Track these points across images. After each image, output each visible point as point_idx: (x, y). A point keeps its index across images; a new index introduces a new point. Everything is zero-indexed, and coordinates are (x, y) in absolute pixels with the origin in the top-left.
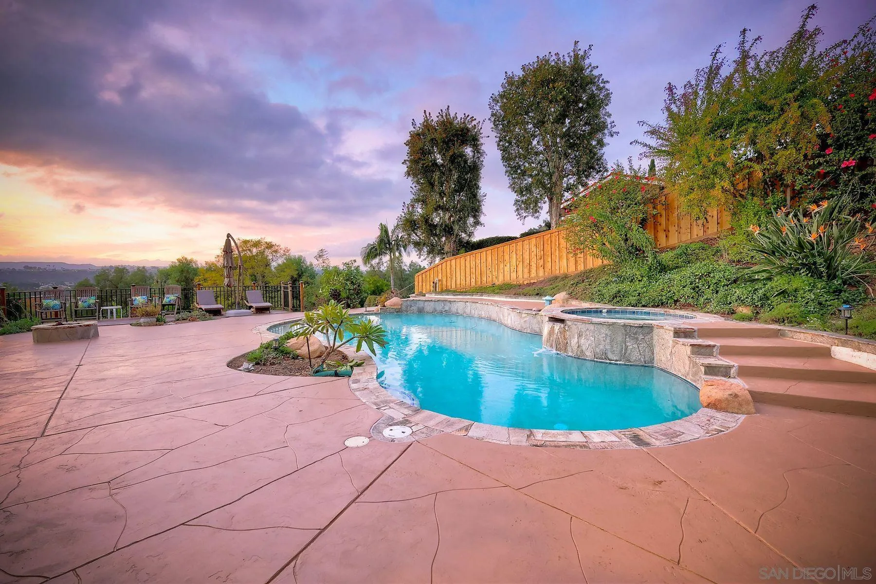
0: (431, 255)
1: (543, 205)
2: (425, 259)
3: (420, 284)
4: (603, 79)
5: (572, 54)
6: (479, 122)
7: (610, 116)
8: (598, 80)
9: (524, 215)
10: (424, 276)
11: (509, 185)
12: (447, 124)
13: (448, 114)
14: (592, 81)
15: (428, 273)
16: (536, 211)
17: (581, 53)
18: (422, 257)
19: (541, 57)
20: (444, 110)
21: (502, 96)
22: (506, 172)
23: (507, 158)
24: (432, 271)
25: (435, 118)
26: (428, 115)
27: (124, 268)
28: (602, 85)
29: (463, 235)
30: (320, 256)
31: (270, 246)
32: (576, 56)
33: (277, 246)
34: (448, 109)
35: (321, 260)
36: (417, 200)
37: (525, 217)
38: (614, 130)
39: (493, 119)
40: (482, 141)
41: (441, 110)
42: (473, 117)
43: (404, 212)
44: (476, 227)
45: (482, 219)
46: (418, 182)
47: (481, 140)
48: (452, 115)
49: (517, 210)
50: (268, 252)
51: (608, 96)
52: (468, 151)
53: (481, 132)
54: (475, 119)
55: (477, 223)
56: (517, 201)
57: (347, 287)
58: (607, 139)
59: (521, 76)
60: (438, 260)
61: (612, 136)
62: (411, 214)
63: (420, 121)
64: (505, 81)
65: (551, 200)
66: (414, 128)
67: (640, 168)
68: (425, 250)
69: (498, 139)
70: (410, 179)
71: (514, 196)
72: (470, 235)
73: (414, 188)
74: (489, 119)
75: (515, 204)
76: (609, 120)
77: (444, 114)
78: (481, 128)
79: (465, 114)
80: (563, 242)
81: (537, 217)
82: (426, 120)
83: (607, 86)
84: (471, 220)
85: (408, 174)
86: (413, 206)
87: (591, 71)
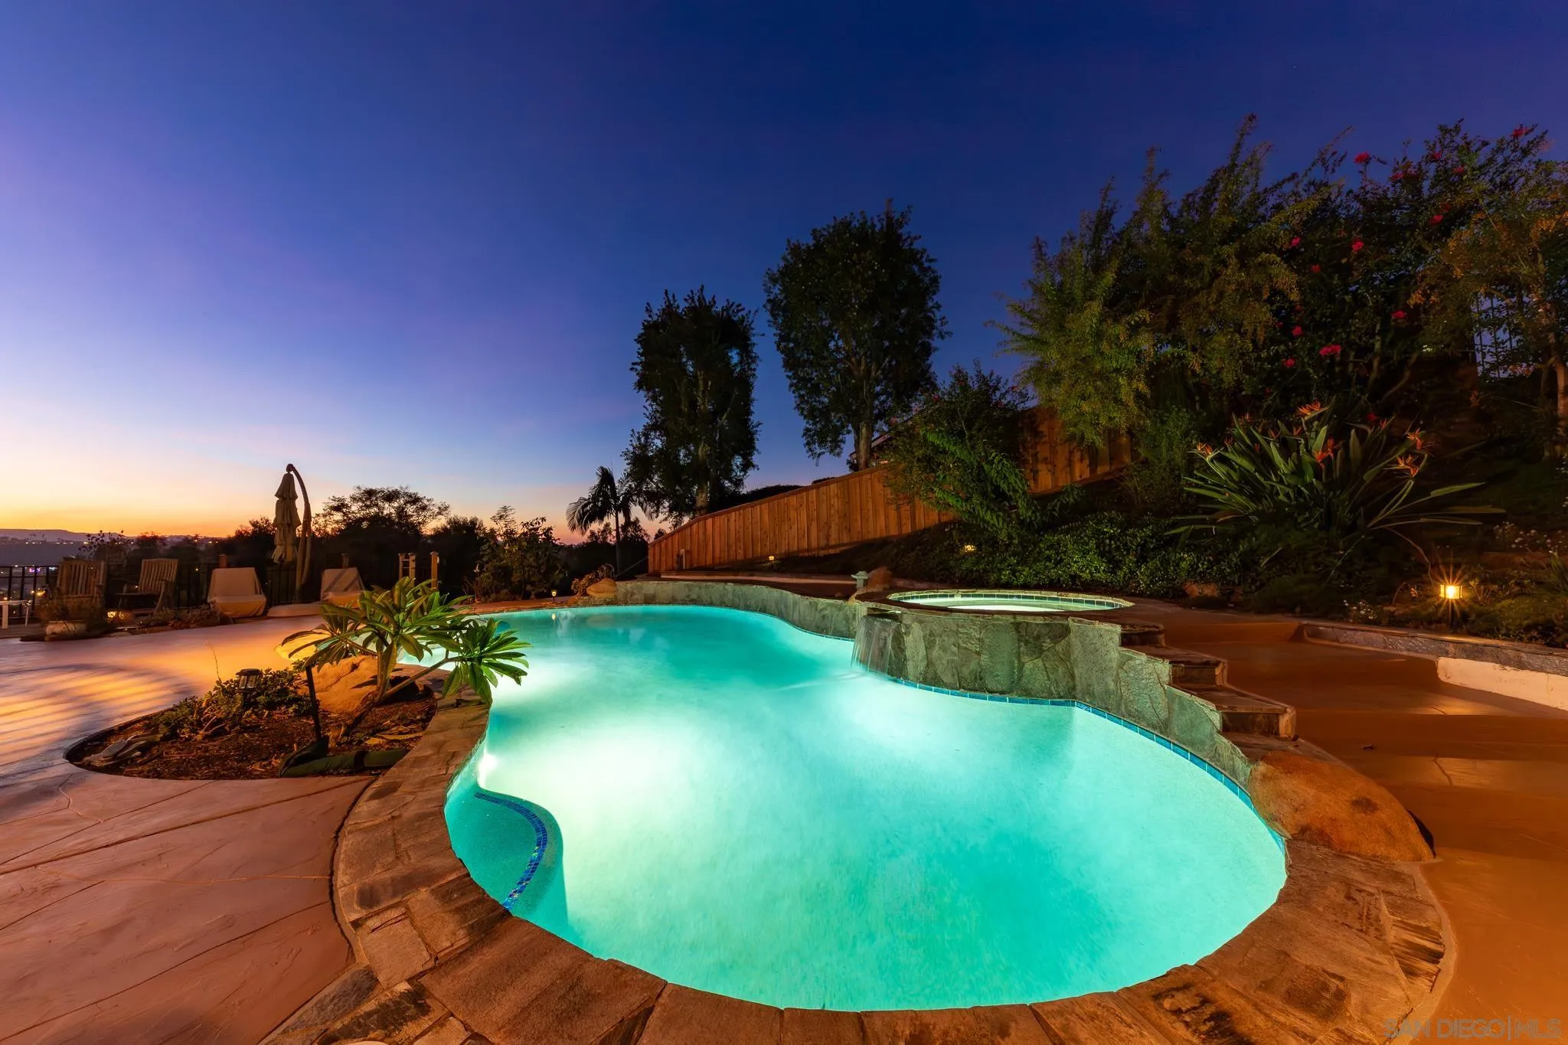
0: (675, 513)
1: (847, 436)
2: (666, 519)
3: (657, 557)
4: (928, 256)
5: (883, 216)
6: (750, 312)
7: (938, 307)
8: (922, 257)
9: (818, 451)
10: (663, 545)
11: (795, 405)
12: (700, 310)
13: (701, 299)
14: (914, 257)
15: (670, 539)
16: (836, 446)
17: (897, 216)
18: (661, 516)
19: (839, 220)
20: (695, 292)
21: (783, 274)
22: (791, 385)
23: (791, 363)
24: (676, 537)
25: (682, 305)
26: (671, 298)
27: (155, 538)
28: (926, 265)
29: (727, 484)
30: (501, 517)
31: (414, 500)
32: (889, 219)
33: (428, 501)
34: (702, 290)
35: (502, 523)
36: (654, 427)
37: (820, 454)
38: (945, 328)
39: (769, 307)
40: (754, 339)
41: (692, 291)
42: (739, 305)
43: (632, 445)
44: (746, 472)
45: (755, 459)
46: (654, 399)
47: (752, 338)
48: (708, 299)
49: (808, 444)
50: (410, 509)
51: (935, 280)
52: (734, 356)
53: (752, 326)
54: (744, 309)
55: (747, 465)
56: (807, 430)
57: (526, 562)
58: (936, 342)
59: (811, 245)
60: (686, 520)
61: (942, 337)
62: (644, 447)
63: (658, 305)
64: (786, 253)
65: (857, 431)
66: (650, 316)
67: (992, 374)
68: (667, 504)
69: (776, 339)
70: (642, 393)
71: (803, 424)
72: (739, 483)
73: (650, 408)
74: (764, 306)
75: (805, 434)
76: (938, 315)
77: (696, 298)
78: (752, 322)
79: (728, 300)
80: (879, 487)
81: (839, 454)
82: (669, 306)
83: (933, 265)
84: (738, 460)
85: (640, 385)
86: (646, 436)
87: (911, 244)
